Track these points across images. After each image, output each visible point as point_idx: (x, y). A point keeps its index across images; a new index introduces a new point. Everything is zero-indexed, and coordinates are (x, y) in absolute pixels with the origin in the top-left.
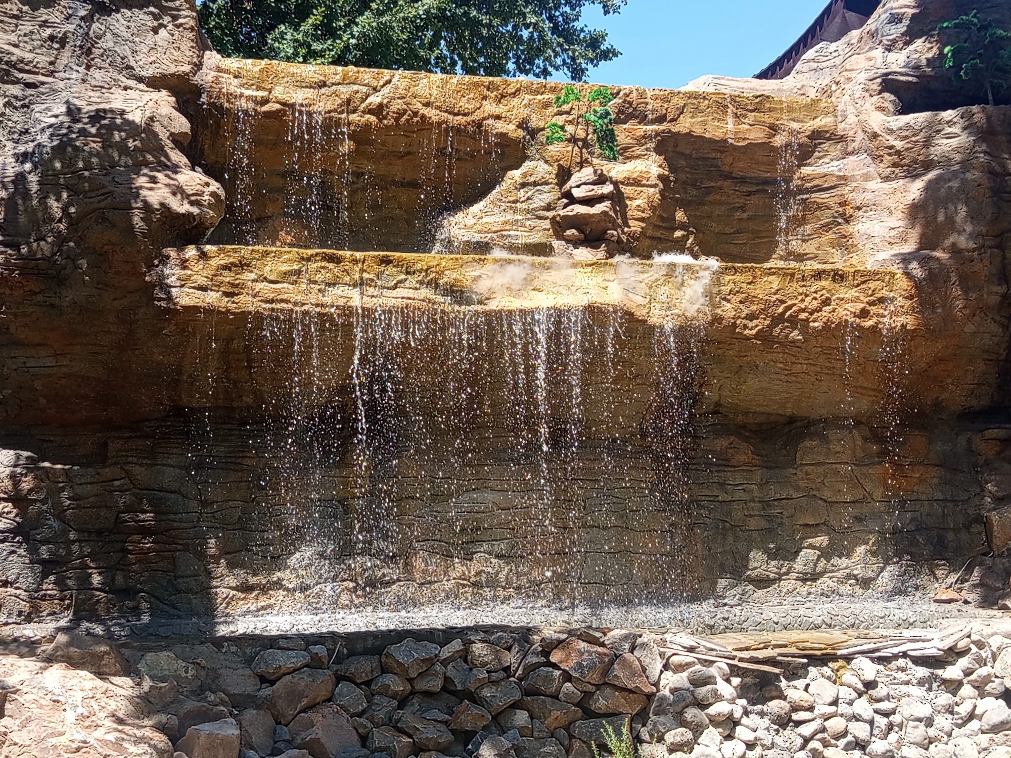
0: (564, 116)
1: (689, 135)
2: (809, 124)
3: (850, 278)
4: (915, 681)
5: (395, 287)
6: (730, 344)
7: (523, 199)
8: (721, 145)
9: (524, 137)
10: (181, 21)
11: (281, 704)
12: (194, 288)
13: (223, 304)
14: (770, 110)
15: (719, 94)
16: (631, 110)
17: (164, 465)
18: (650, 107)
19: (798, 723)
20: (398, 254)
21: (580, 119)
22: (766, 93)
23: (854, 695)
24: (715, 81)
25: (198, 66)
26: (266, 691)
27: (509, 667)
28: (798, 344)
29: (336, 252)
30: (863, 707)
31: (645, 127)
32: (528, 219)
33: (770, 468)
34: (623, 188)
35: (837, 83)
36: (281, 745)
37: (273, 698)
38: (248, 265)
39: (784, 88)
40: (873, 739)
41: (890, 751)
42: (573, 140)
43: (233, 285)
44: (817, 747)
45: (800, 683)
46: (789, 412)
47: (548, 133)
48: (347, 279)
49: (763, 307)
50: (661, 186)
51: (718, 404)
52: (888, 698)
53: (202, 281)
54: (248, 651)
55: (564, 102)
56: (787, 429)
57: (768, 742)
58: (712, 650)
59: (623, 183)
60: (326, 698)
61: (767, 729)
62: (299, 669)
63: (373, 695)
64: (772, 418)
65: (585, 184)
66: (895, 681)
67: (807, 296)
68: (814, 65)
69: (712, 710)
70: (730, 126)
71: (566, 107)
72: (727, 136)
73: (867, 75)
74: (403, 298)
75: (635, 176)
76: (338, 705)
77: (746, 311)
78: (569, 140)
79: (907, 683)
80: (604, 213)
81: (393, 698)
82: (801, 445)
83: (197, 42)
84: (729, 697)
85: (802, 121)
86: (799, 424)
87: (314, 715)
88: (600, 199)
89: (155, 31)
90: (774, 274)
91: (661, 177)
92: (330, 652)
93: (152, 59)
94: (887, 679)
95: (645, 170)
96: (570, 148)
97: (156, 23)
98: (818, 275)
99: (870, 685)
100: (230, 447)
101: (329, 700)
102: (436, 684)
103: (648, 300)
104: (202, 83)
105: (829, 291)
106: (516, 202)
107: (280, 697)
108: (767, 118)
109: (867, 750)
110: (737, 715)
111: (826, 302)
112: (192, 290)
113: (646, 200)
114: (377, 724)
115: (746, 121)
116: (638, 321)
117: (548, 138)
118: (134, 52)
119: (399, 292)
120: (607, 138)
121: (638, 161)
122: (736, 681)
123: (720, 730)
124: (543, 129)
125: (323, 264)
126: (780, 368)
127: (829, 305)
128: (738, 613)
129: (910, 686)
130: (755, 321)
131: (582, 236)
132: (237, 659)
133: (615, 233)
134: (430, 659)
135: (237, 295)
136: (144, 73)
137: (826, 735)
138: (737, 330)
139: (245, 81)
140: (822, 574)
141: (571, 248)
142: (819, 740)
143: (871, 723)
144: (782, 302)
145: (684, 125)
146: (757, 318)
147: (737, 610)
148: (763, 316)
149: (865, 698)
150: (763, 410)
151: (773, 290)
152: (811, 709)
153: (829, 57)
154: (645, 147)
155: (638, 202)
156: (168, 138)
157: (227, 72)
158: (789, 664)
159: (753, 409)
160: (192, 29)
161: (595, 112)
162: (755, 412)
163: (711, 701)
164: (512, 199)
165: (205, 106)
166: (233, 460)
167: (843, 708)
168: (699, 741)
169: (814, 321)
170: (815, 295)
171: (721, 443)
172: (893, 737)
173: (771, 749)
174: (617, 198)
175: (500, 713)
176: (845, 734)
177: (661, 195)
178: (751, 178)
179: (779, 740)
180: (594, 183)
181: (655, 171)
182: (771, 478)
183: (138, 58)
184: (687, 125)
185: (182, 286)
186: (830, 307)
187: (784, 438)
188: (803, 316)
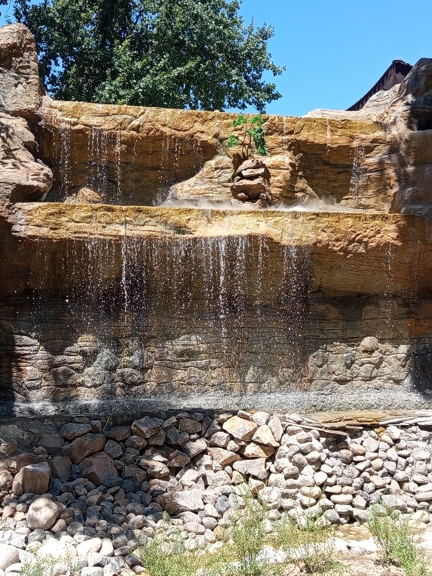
0: (238, 131)
1: (306, 141)
2: (371, 135)
3: (391, 219)
4: (421, 439)
5: (144, 225)
6: (326, 255)
7: (216, 176)
8: (323, 147)
9: (217, 143)
10: (30, 80)
11: (75, 453)
12: (34, 225)
13: (50, 234)
14: (350, 128)
15: (323, 119)
16: (274, 128)
17: (20, 320)
18: (285, 126)
19: (357, 463)
20: (146, 207)
21: (247, 133)
22: (349, 119)
23: (388, 446)
24: (322, 112)
25: (40, 105)
26: (67, 446)
27: (201, 432)
28: (363, 255)
29: (111, 206)
30: (392, 453)
31: (282, 137)
32: (219, 187)
33: (347, 321)
34: (271, 171)
35: (387, 113)
36: (74, 476)
37: (71, 449)
38: (64, 213)
39: (359, 115)
40: (397, 471)
41: (407, 477)
42: (243, 144)
43: (56, 224)
44: (367, 476)
45: (358, 440)
46: (358, 290)
47: (229, 140)
48: (118, 220)
49: (344, 235)
50: (291, 169)
51: (320, 287)
52: (406, 448)
53: (38, 222)
54: (58, 424)
55: (238, 124)
56: (357, 300)
57: (339, 473)
58: (310, 423)
59: (270, 168)
60: (100, 449)
61: (340, 466)
62: (85, 434)
63: (126, 447)
64: (350, 294)
65: (249, 168)
66: (410, 439)
67: (367, 229)
68: (376, 103)
69: (309, 456)
70: (328, 136)
71: (239, 127)
72: (327, 142)
73: (403, 108)
74: (148, 231)
75: (276, 164)
76: (107, 453)
77: (334, 237)
78: (241, 145)
79: (417, 440)
80: (259, 184)
81: (137, 448)
82: (365, 309)
83: (39, 92)
84: (319, 449)
85: (367, 134)
86: (364, 297)
87: (93, 459)
88: (257, 176)
89: (16, 86)
90: (350, 217)
91: (291, 164)
92: (103, 424)
93: (14, 101)
94: (406, 438)
95: (282, 160)
96: (241, 149)
97: (16, 82)
98: (374, 217)
99: (396, 441)
100: (56, 310)
101: (102, 450)
102: (160, 442)
103: (281, 231)
104: (42, 114)
105: (379, 226)
106: (211, 178)
107: (74, 449)
108: (348, 132)
109: (394, 477)
110: (323, 459)
111: (378, 232)
112: (33, 227)
113: (282, 177)
114: (128, 463)
115: (337, 134)
116: (276, 243)
117: (229, 143)
118: (4, 97)
119: (145, 228)
120: (261, 143)
121: (279, 156)
122: (323, 440)
123: (314, 466)
124: (227, 139)
125: (105, 212)
126: (353, 268)
127: (380, 233)
128: (330, 399)
129: (419, 441)
130: (339, 242)
131: (247, 197)
132: (52, 428)
133: (265, 195)
134: (158, 428)
135: (58, 229)
136: (10, 109)
137: (371, 469)
138: (329, 247)
139: (65, 113)
140: (375, 377)
141: (241, 203)
142: (368, 472)
143: (397, 462)
144: (354, 232)
145: (303, 136)
146: (341, 241)
147: (329, 397)
148: (343, 240)
149: (394, 448)
150: (344, 290)
151: (349, 226)
152: (364, 454)
153: (384, 99)
154: (282, 148)
155: (278, 178)
156: (22, 144)
157: (55, 108)
158: (353, 430)
159: (339, 289)
160: (36, 84)
161: (255, 129)
162: (340, 291)
163: (309, 451)
164: (210, 176)
165: (43, 127)
166: (57, 318)
167: (381, 454)
168: (302, 472)
169: (371, 242)
170: (372, 228)
171: (321, 308)
172: (408, 469)
173: (341, 476)
174: (266, 175)
175: (195, 457)
176: (381, 468)
177: (291, 174)
178: (339, 165)
179: (346, 472)
180: (254, 168)
181: (288, 161)
182: (348, 326)
183: (6, 101)
184: (305, 136)
185: (28, 224)
186: (380, 235)
187: (356, 305)
188: (365, 239)
